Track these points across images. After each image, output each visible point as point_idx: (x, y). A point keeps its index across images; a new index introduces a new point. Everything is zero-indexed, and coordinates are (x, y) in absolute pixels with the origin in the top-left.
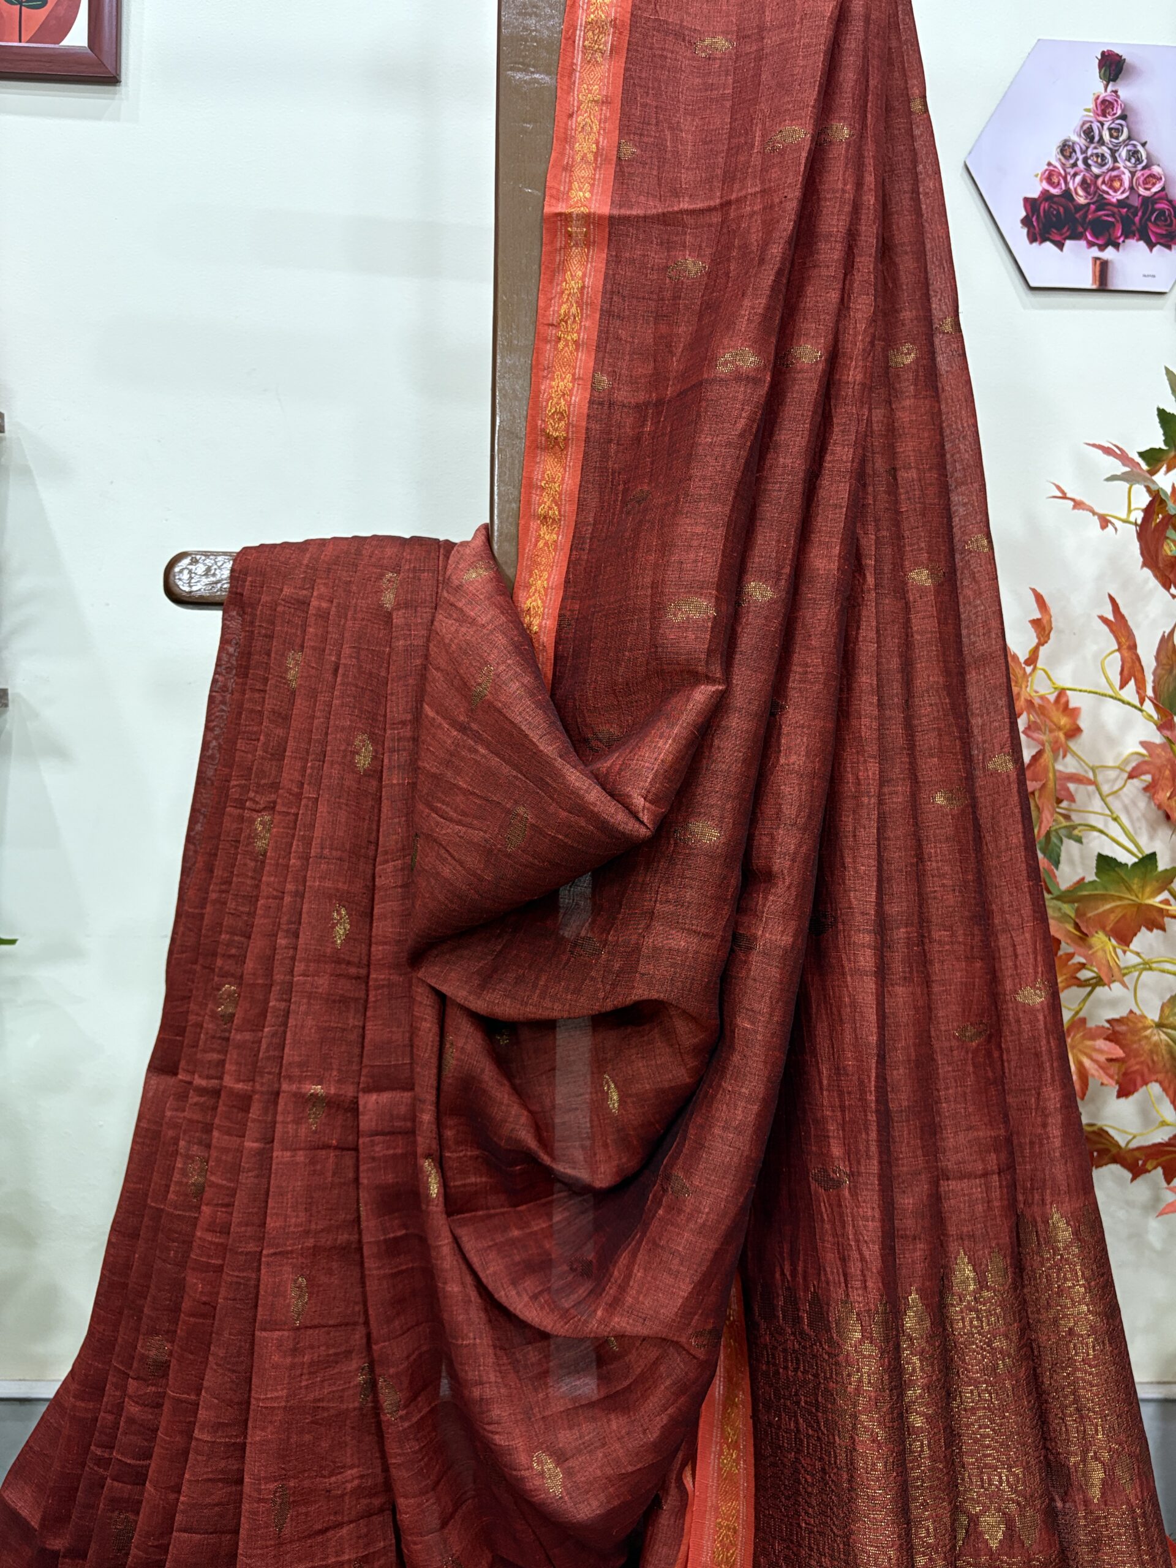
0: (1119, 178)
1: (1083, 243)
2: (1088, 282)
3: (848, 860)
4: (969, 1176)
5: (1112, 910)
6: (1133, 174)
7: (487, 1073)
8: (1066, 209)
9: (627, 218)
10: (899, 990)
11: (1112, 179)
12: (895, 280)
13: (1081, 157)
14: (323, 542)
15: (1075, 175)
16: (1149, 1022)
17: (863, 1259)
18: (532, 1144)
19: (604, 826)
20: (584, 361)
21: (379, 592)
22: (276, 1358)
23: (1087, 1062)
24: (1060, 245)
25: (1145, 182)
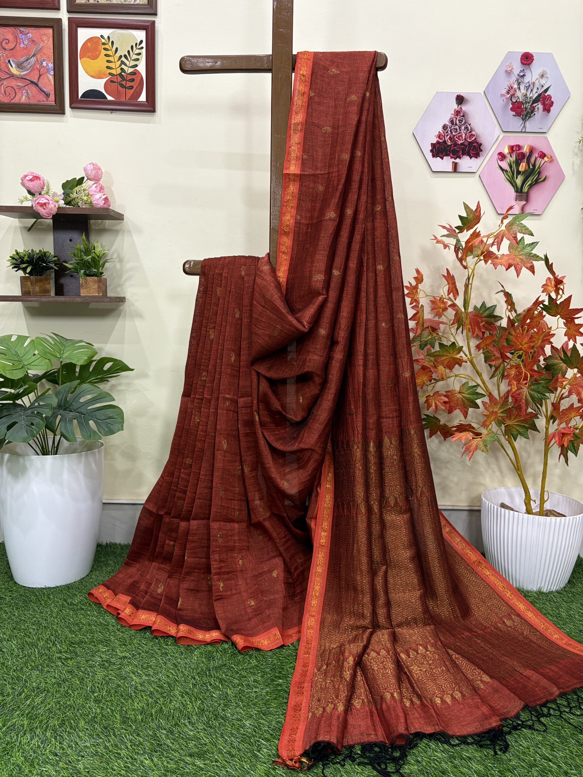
0: (461, 136)
1: (449, 157)
2: (451, 170)
3: (358, 339)
4: (389, 418)
5: (446, 359)
6: (466, 134)
7: (270, 393)
8: (444, 147)
9: (304, 175)
10: (370, 371)
11: (459, 137)
12: (376, 187)
13: (449, 130)
14: (225, 258)
15: (447, 135)
16: (456, 392)
17: (358, 430)
18: (281, 410)
19: (297, 329)
20: (294, 211)
21: (241, 271)
22: (220, 457)
23: (437, 402)
24: (442, 158)
25: (470, 137)
